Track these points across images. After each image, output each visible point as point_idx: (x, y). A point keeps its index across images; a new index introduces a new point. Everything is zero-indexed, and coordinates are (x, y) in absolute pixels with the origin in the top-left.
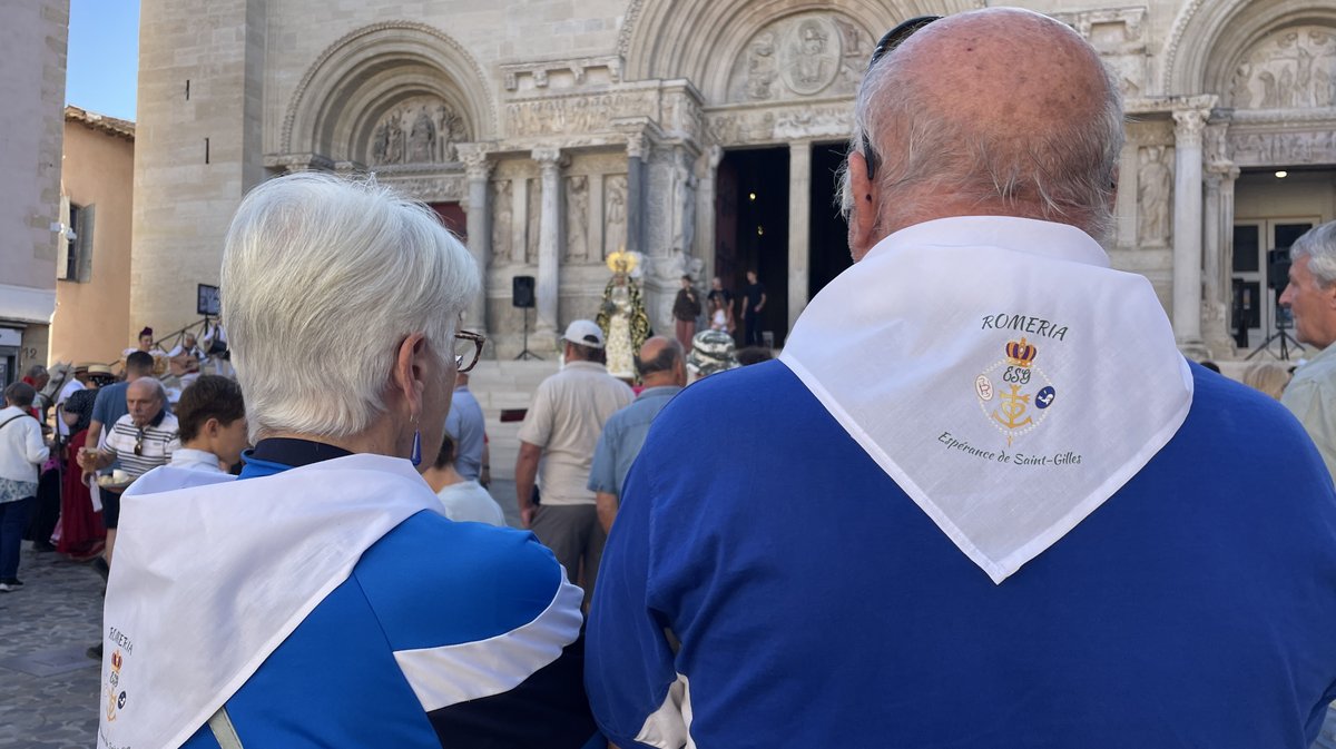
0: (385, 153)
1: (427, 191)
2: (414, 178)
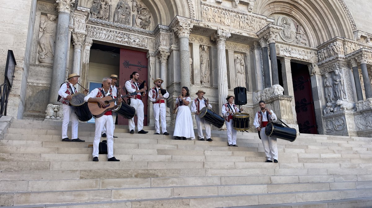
0: (99, 13)
1: (126, 40)
2: (118, 31)
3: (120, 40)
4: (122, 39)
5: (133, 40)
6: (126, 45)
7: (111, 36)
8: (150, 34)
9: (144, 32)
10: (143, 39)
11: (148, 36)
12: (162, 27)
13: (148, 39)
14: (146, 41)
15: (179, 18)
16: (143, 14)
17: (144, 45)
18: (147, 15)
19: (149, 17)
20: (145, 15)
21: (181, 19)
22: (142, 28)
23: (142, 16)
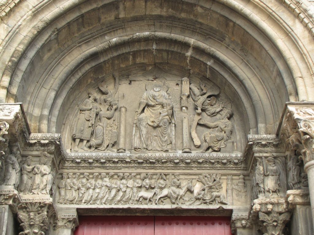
0: (93, 134)
2: (143, 172)
3: (148, 194)
4: (154, 191)
5: (184, 189)
6: (167, 206)
7: (124, 189)
8: (232, 162)
9: (215, 160)
10: (215, 180)
11: (226, 169)
12: (257, 140)
13: (230, 177)
14: (222, 185)
15: (297, 110)
16: (212, 110)
17: (219, 197)
18: (221, 110)
19: (228, 115)
20: (216, 113)
21: (301, 111)
22: (210, 150)
23: (209, 116)
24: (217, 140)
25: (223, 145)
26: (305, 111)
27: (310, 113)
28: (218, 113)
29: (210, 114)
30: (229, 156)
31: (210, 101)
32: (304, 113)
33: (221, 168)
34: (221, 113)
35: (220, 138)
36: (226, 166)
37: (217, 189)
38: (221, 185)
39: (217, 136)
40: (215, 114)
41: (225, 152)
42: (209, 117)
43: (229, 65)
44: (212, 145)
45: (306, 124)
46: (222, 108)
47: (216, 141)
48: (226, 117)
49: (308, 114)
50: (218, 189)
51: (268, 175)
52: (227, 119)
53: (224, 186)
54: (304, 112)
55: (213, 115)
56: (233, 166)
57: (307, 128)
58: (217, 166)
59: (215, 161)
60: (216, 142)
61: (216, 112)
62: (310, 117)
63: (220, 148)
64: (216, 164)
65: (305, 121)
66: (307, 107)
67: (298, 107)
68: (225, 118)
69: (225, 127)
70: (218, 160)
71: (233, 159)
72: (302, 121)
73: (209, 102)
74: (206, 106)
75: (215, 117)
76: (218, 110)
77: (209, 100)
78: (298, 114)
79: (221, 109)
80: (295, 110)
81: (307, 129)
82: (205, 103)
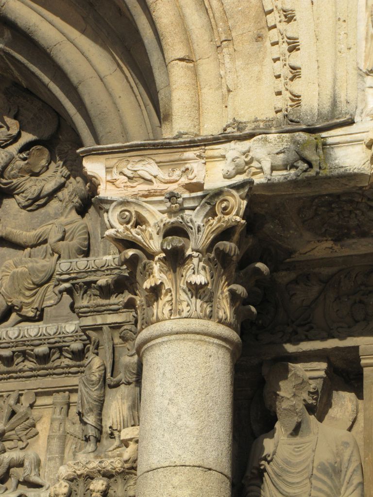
8: (67, 351)
9: (14, 349)
10: (13, 413)
11: (50, 374)
12: (86, 275)
13: (60, 398)
14: (39, 427)
15: (108, 169)
16: (31, 187)
17: (21, 465)
18: (61, 187)
19: (76, 199)
20: (44, 197)
21: (121, 173)
22: (14, 317)
23: (24, 207)
24: (34, 284)
25: (50, 299)
26: (135, 171)
27: (149, 177)
28: (52, 195)
29: (26, 203)
30: (55, 330)
31: (26, 162)
32: (129, 178)
33: (34, 373)
34: (60, 194)
35: (42, 275)
36: (50, 365)
37: (20, 440)
38: (34, 426)
39: (32, 271)
40: (42, 201)
41: (56, 318)
42: (24, 212)
43: (42, 42)
44: (17, 300)
45: (127, 213)
46: (63, 180)
47: (32, 286)
48: (70, 206)
49: (143, 178)
50: (23, 438)
51: (117, 385)
52: (74, 213)
53: (43, 428)
54: (131, 176)
55: (37, 203)
56: (71, 363)
57: (129, 226)
58: (20, 367)
59: (14, 352)
60: (31, 290)
61: (45, 192)
62: (144, 188)
63: (42, 310)
64: (20, 359)
65: (124, 203)
66: (140, 158)
67: (113, 160)
68: (68, 210)
69: (63, 239)
70: (24, 348)
71: (66, 339)
72: (114, 204)
73: (22, 163)
74: (14, 177)
75: (42, 210)
76: (50, 187)
77: (25, 159)
78: (112, 182)
79: (58, 184)
80: (104, 171)
81: (127, 229)
82: (9, 168)
